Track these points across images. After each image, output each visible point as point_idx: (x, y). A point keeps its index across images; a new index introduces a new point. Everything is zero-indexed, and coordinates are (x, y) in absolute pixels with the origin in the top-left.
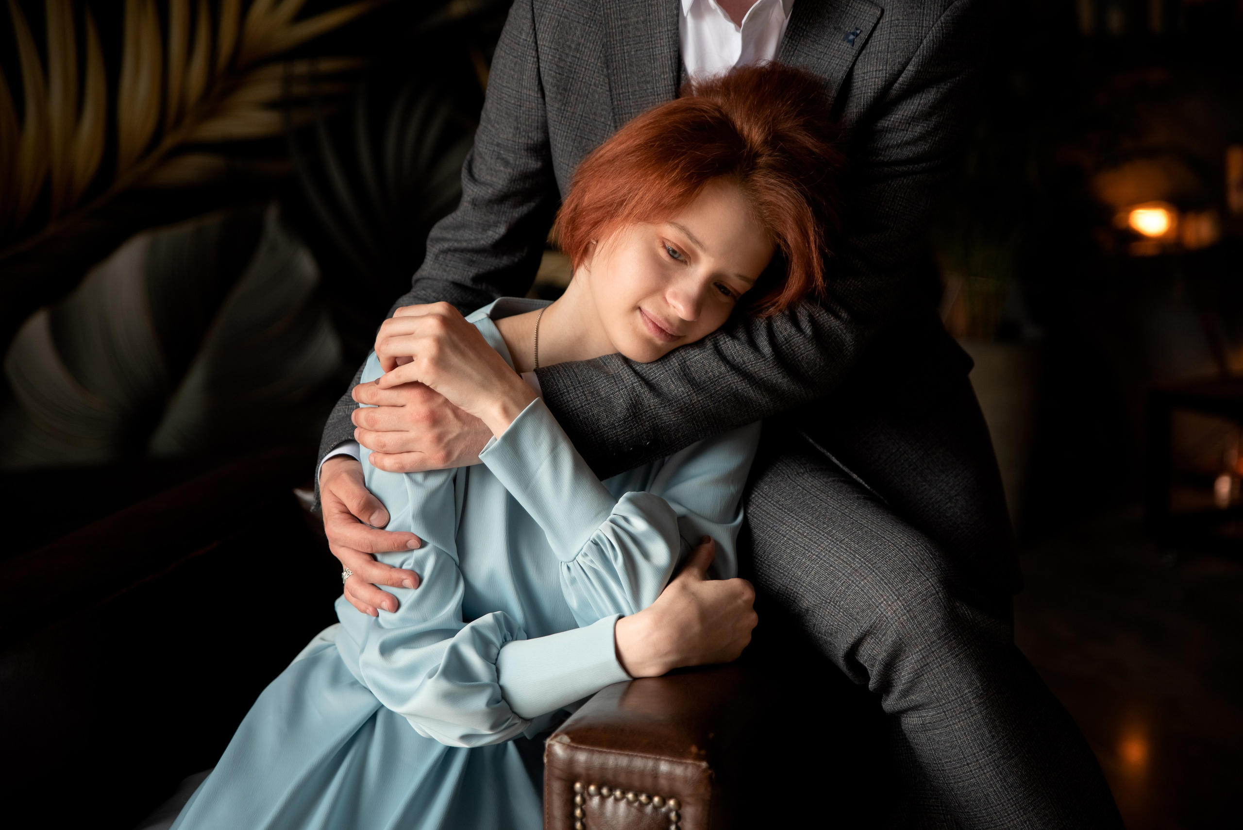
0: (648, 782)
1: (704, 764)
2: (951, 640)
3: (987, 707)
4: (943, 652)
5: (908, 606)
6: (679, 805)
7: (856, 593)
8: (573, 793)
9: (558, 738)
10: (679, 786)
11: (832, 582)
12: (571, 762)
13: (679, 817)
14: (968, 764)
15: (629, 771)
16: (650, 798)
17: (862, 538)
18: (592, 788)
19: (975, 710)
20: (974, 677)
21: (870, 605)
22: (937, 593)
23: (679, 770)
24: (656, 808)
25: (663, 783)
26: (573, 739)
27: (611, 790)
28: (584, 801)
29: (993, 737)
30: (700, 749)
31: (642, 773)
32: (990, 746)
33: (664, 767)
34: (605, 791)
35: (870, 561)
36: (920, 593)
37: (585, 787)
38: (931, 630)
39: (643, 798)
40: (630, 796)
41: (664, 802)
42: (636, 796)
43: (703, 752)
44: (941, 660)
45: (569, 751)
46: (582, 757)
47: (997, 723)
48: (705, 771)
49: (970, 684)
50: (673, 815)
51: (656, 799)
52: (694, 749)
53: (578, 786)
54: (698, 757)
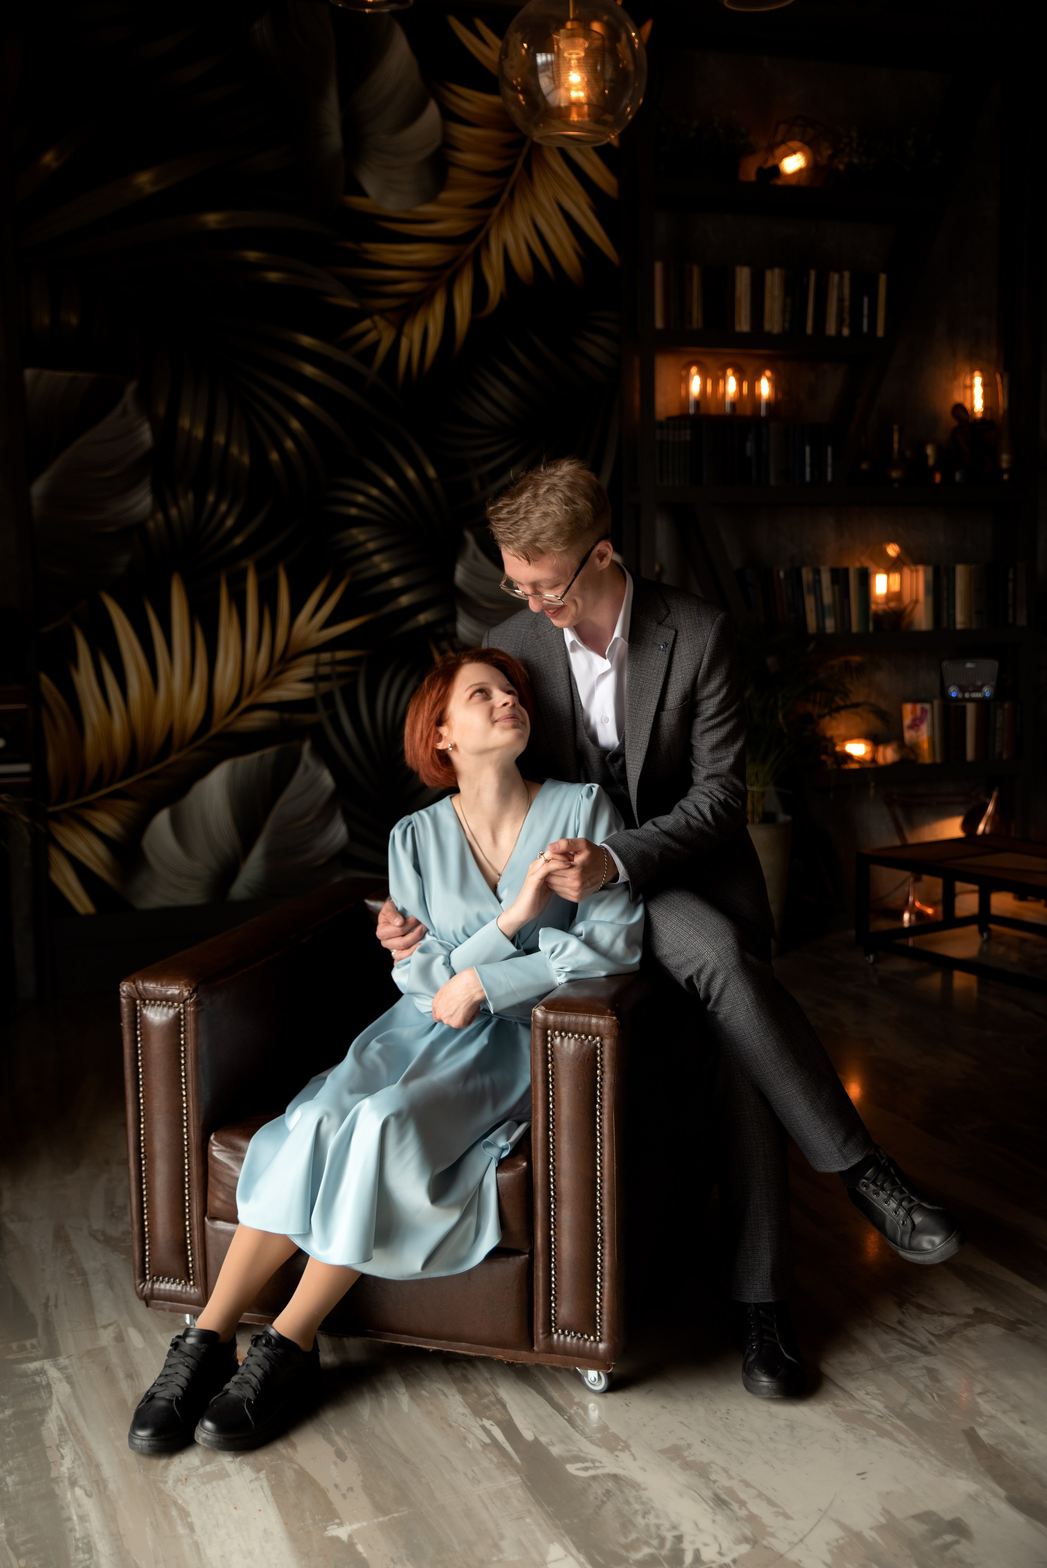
0: (586, 1029)
1: (614, 1018)
2: (740, 972)
3: (757, 1009)
4: (736, 978)
5: (718, 954)
6: (602, 1039)
7: (692, 948)
8: (547, 1036)
9: (539, 1008)
10: (602, 1030)
11: (679, 942)
12: (546, 1020)
13: (602, 1045)
14: (747, 1039)
15: (576, 1024)
16: (587, 1037)
17: (694, 919)
18: (557, 1033)
19: (751, 1010)
20: (751, 992)
21: (699, 954)
22: (733, 947)
23: (601, 1022)
24: (589, 1042)
25: (594, 1029)
26: (546, 1008)
27: (566, 1034)
28: (552, 1039)
29: (760, 1024)
30: (612, 1011)
31: (583, 1024)
32: (758, 1029)
33: (594, 1020)
34: (563, 1034)
35: (698, 931)
36: (724, 948)
37: (553, 1032)
38: (730, 967)
39: (583, 1037)
40: (576, 1036)
41: (594, 1038)
42: (579, 1036)
43: (613, 1012)
44: (735, 983)
45: (545, 1014)
46: (551, 1017)
47: (762, 1017)
48: (615, 1021)
49: (749, 996)
50: (598, 1045)
51: (590, 1037)
52: (609, 1011)
53: (549, 1032)
54: (612, 1015)
